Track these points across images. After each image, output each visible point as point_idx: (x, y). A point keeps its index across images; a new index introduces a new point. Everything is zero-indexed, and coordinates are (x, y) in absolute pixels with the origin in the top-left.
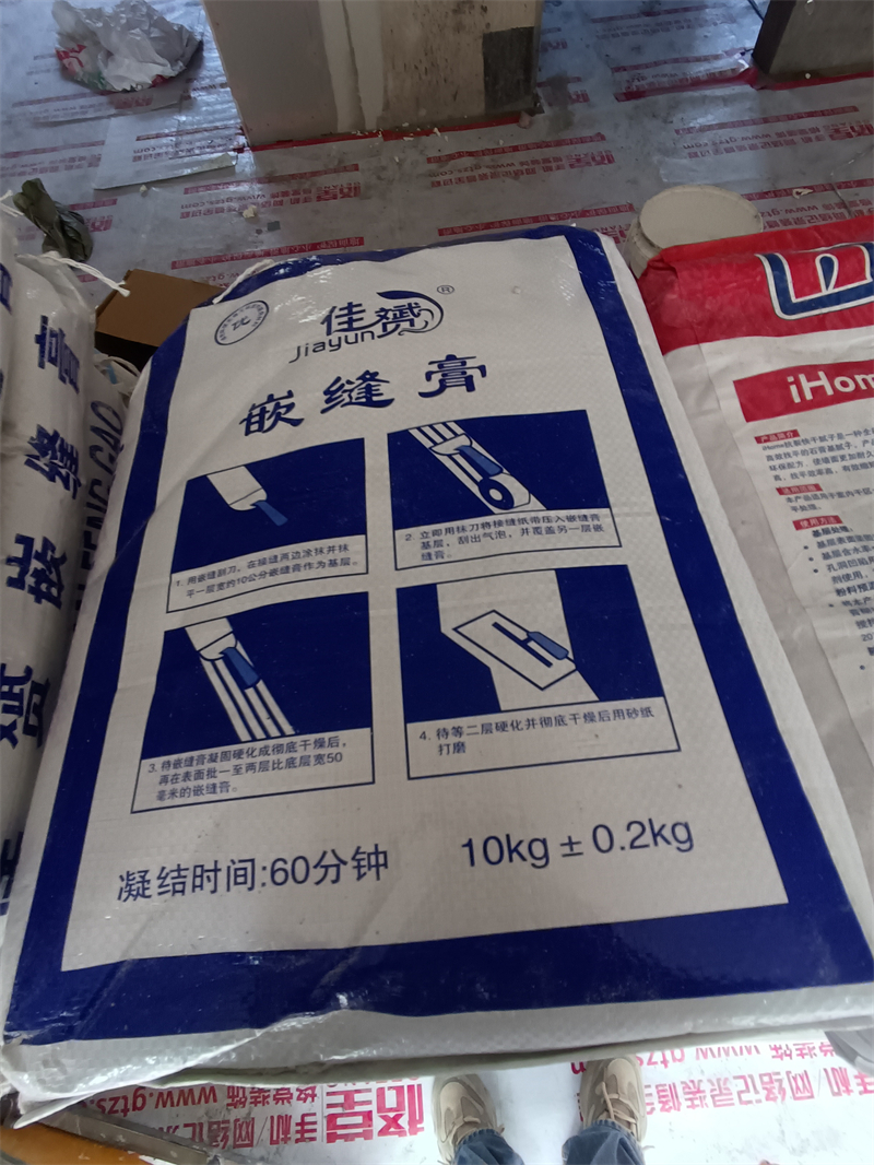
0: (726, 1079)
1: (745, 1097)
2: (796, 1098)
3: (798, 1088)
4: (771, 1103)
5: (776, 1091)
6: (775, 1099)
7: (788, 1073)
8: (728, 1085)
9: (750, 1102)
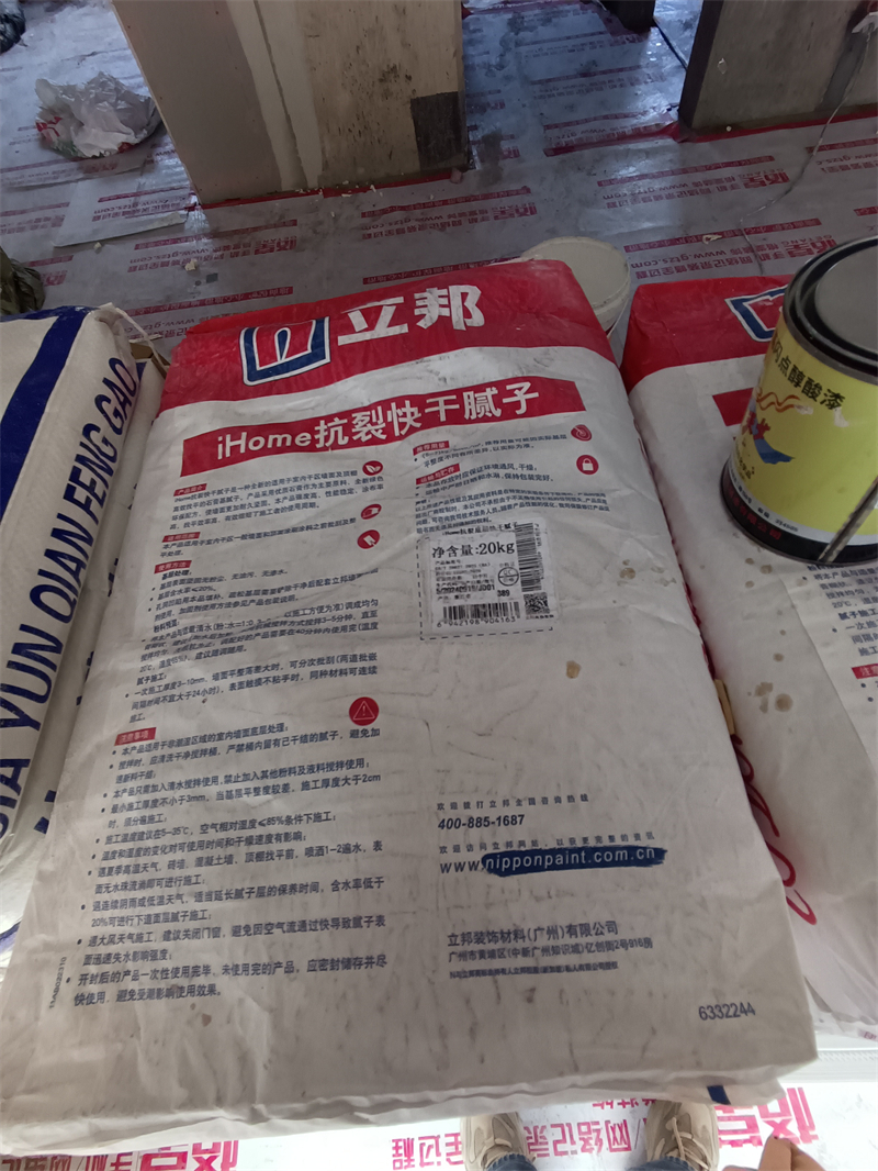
0: (544, 1127)
1: (560, 1147)
2: (612, 1150)
3: (615, 1138)
4: (587, 1154)
5: (592, 1142)
6: (590, 1150)
7: (607, 1122)
8: (545, 1134)
9: (565, 1153)
